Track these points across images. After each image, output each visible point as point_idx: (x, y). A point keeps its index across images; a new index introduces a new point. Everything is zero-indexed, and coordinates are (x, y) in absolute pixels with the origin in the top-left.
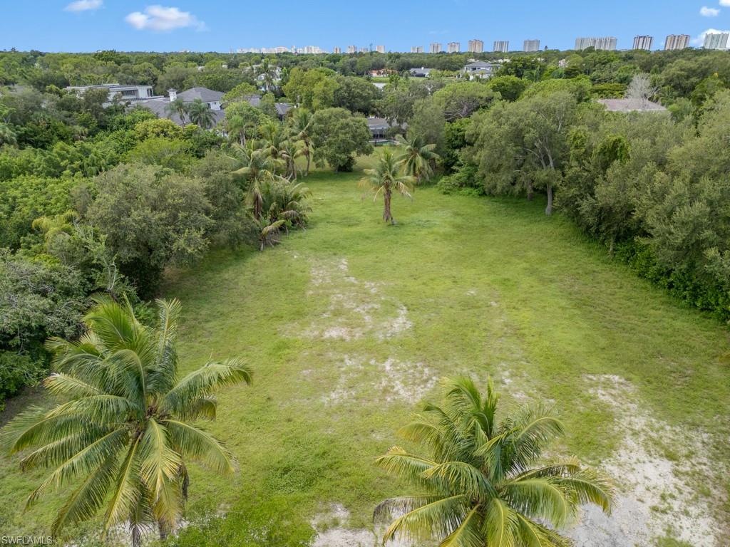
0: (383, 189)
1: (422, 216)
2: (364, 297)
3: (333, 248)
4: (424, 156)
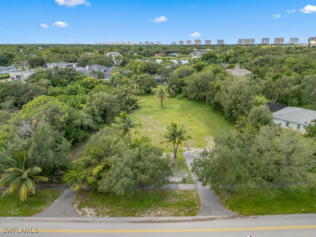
0: (160, 98)
1: (172, 106)
2: (156, 124)
3: (147, 113)
4: (173, 88)
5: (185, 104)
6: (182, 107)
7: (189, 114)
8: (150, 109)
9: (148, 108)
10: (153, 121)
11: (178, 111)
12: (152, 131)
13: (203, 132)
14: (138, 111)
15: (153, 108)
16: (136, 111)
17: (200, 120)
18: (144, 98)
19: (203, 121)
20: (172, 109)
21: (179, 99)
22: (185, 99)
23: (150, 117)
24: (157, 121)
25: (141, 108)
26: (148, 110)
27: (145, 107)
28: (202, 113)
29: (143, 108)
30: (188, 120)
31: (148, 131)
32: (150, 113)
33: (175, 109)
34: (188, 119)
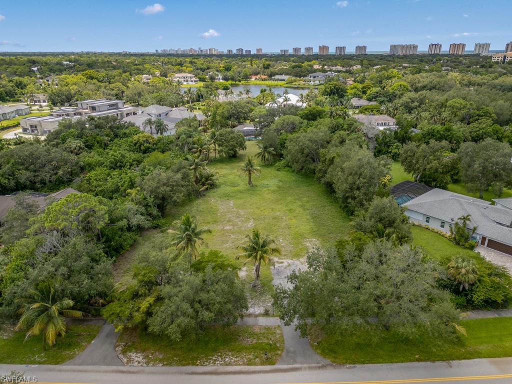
0: (247, 172)
1: (266, 182)
2: (238, 217)
3: (228, 196)
4: (269, 153)
5: (286, 179)
6: (281, 184)
7: (289, 198)
8: (233, 188)
9: (229, 185)
10: (234, 211)
11: (274, 192)
12: (231, 230)
13: (304, 231)
14: (214, 192)
15: (237, 186)
16: (211, 193)
17: (304, 210)
18: (225, 167)
19: (307, 211)
20: (265, 189)
21: (277, 170)
22: (287, 169)
23: (231, 203)
24: (240, 211)
25: (220, 185)
26: (229, 189)
27: (225, 183)
28: (308, 197)
29: (222, 186)
30: (287, 210)
31: (225, 228)
32: (232, 196)
33: (270, 188)
34: (287, 208)
